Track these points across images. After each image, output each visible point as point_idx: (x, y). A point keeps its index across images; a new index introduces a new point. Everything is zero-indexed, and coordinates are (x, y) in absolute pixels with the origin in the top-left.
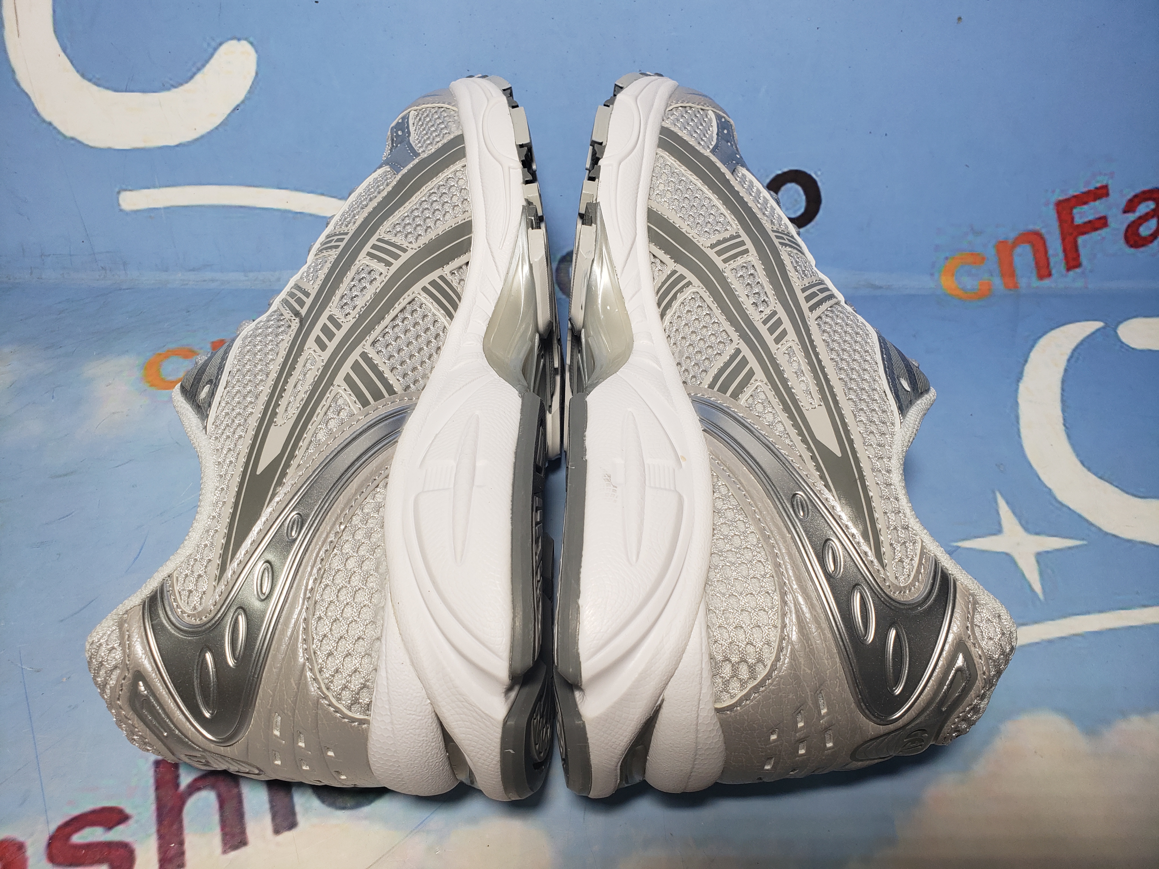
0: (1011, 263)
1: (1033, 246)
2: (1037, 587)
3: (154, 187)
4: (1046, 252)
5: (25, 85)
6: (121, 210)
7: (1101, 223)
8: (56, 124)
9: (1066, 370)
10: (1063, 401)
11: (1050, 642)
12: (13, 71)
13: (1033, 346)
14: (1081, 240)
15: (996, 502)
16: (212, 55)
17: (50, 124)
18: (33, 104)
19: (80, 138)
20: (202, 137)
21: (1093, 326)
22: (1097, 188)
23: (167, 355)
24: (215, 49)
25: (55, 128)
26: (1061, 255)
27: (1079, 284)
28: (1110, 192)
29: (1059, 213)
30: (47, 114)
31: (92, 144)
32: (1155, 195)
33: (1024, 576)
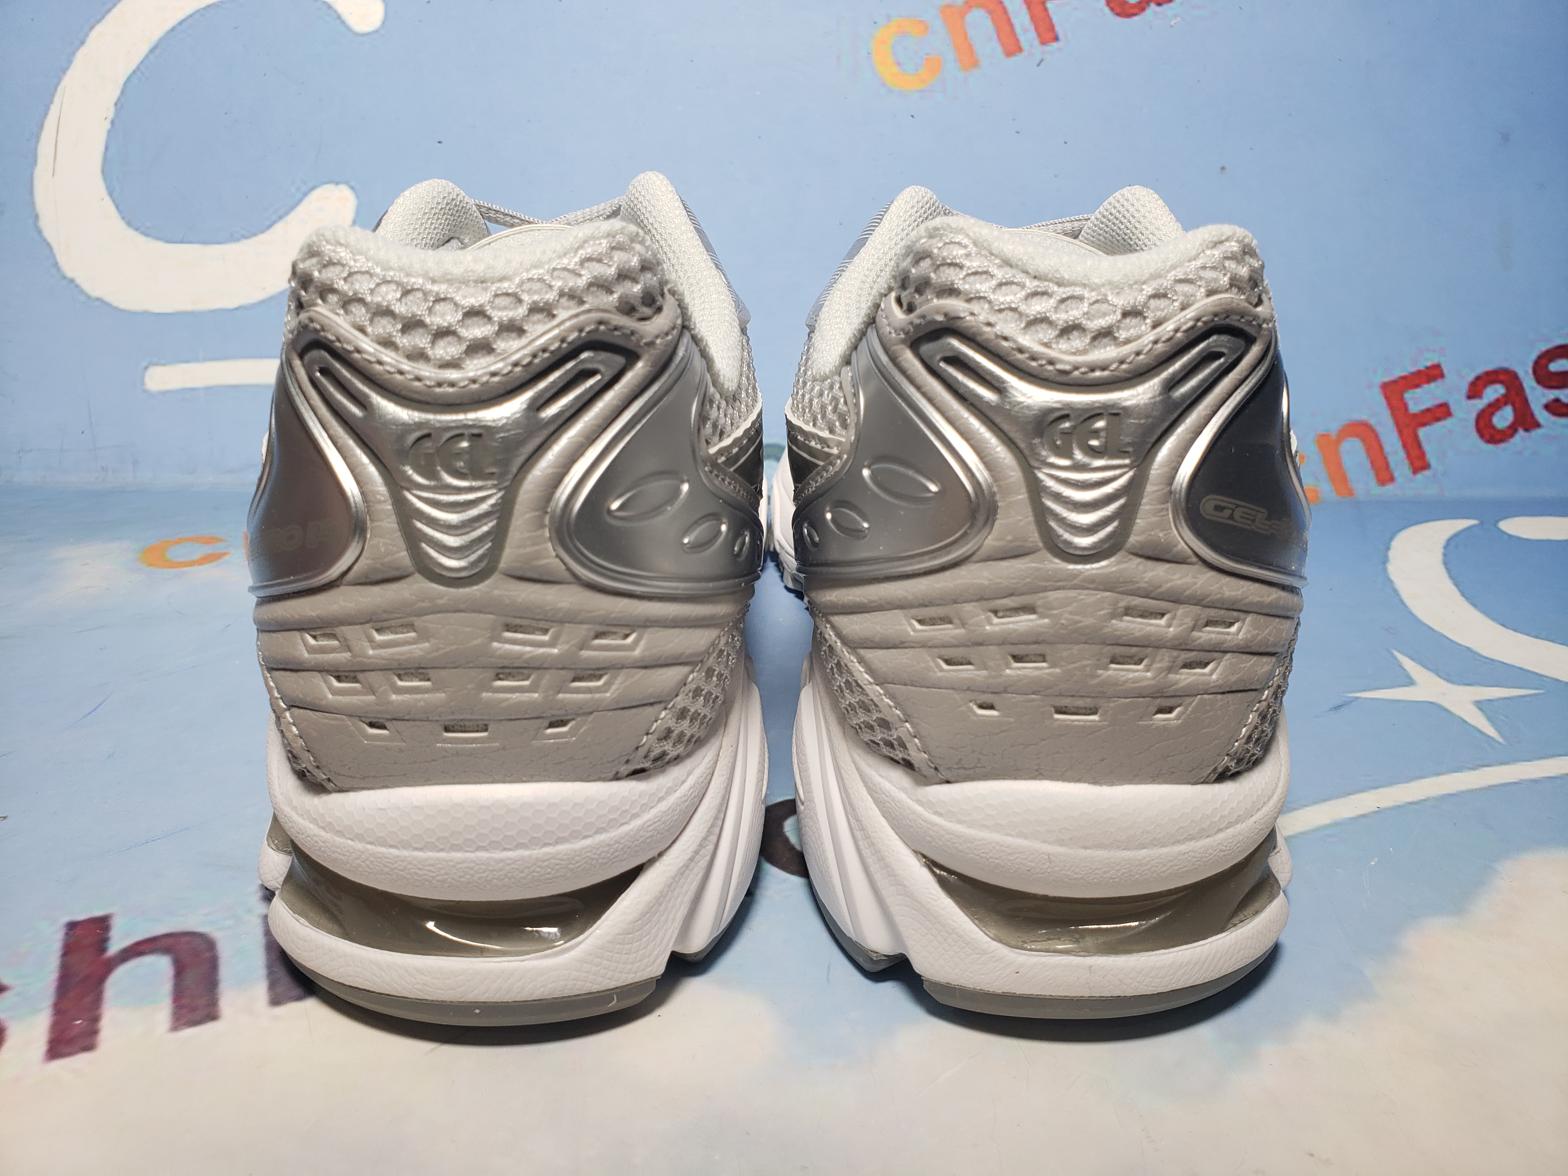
0: (1339, 465)
1: (1364, 440)
2: (1491, 731)
3: (196, 360)
4: (1381, 448)
5: (49, 234)
6: (145, 391)
7: (1442, 412)
8: (79, 281)
12: (37, 217)
14: (1423, 433)
15: (1395, 658)
16: (300, 201)
17: (72, 281)
18: (54, 257)
19: (108, 298)
20: (272, 298)
21: (1462, 524)
22: (1427, 368)
23: (180, 541)
24: (305, 194)
25: (77, 286)
26: (1402, 454)
27: (1433, 490)
28: (1445, 371)
29: (1387, 398)
30: (69, 268)
31: (122, 306)
32: (1502, 377)
33: (1464, 721)
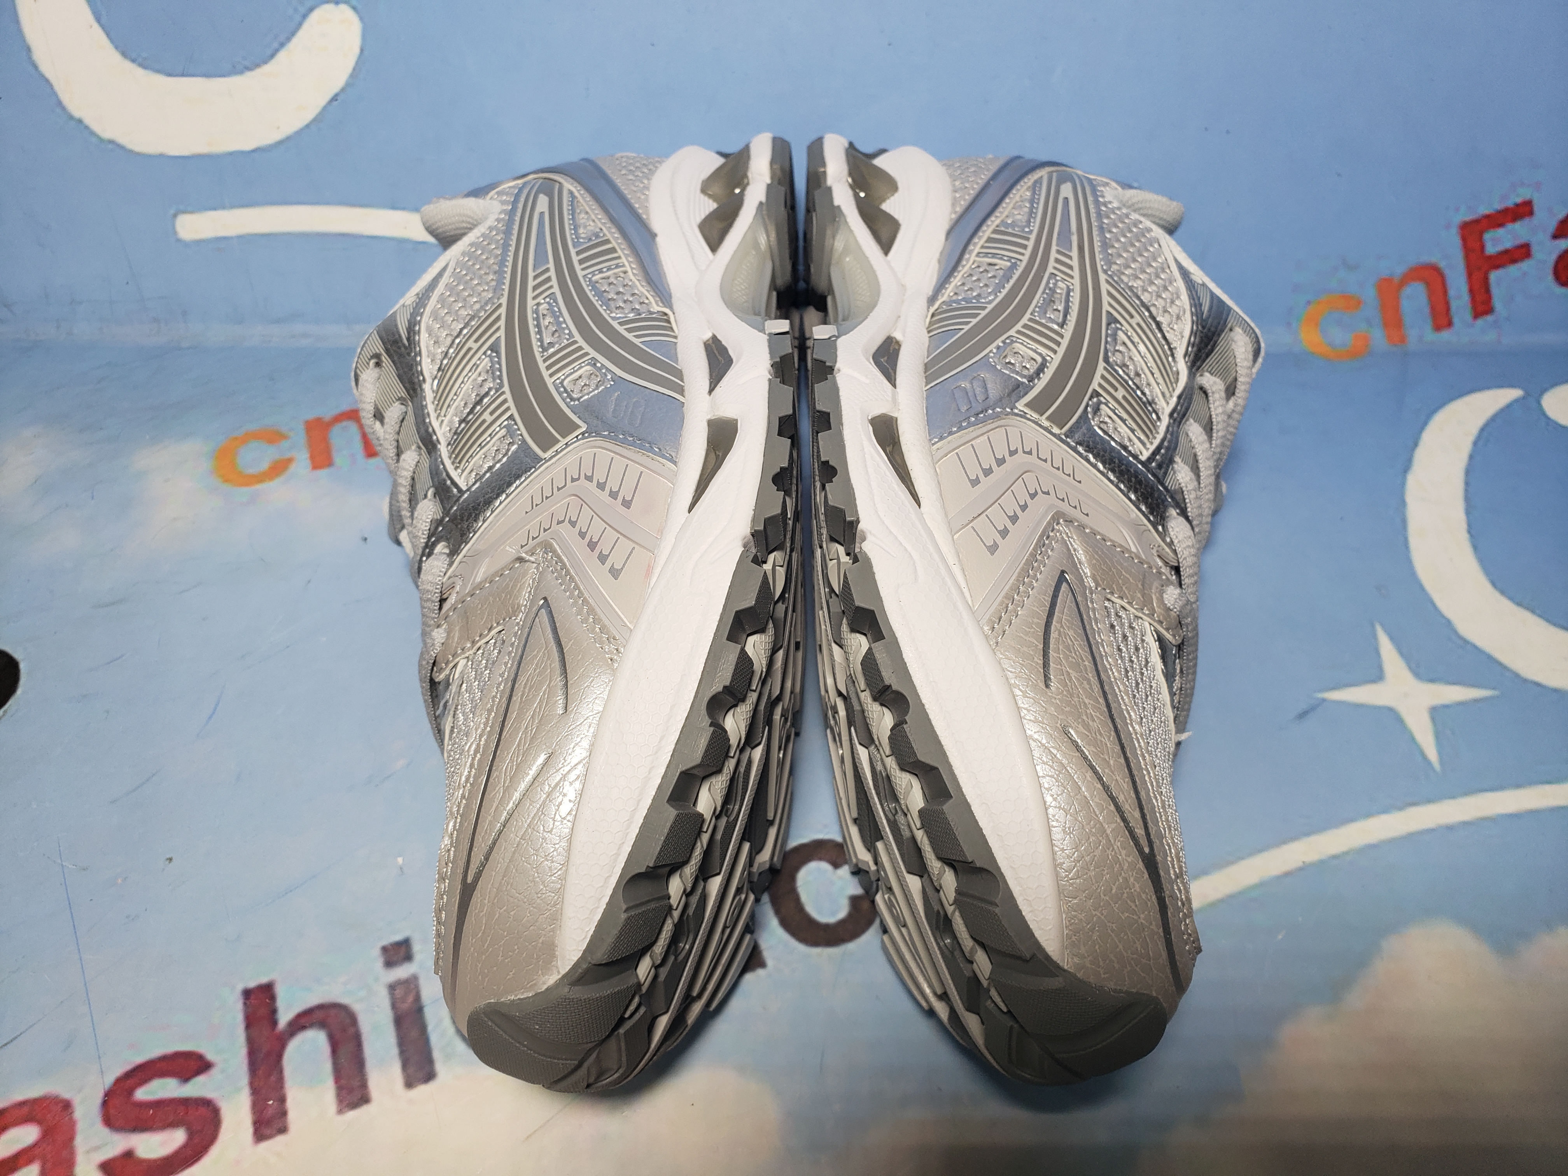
0: (1397, 309)
1: (1428, 284)
2: (1432, 754)
3: (223, 207)
4: (1445, 292)
5: (46, 68)
6: (179, 240)
7: (1522, 252)
8: (88, 121)
9: (1471, 457)
10: (1468, 499)
11: (1450, 827)
12: (29, 49)
13: (1425, 424)
14: (1494, 276)
15: (1375, 636)
16: (300, 25)
17: (80, 121)
18: (55, 94)
19: (122, 140)
20: (288, 139)
21: (1507, 396)
22: (1517, 205)
23: (246, 439)
24: (305, 16)
25: (87, 127)
26: (1466, 297)
27: (1491, 336)
28: (1536, 208)
29: (1464, 239)
30: (76, 108)
31: (137, 148)
33: (1413, 739)
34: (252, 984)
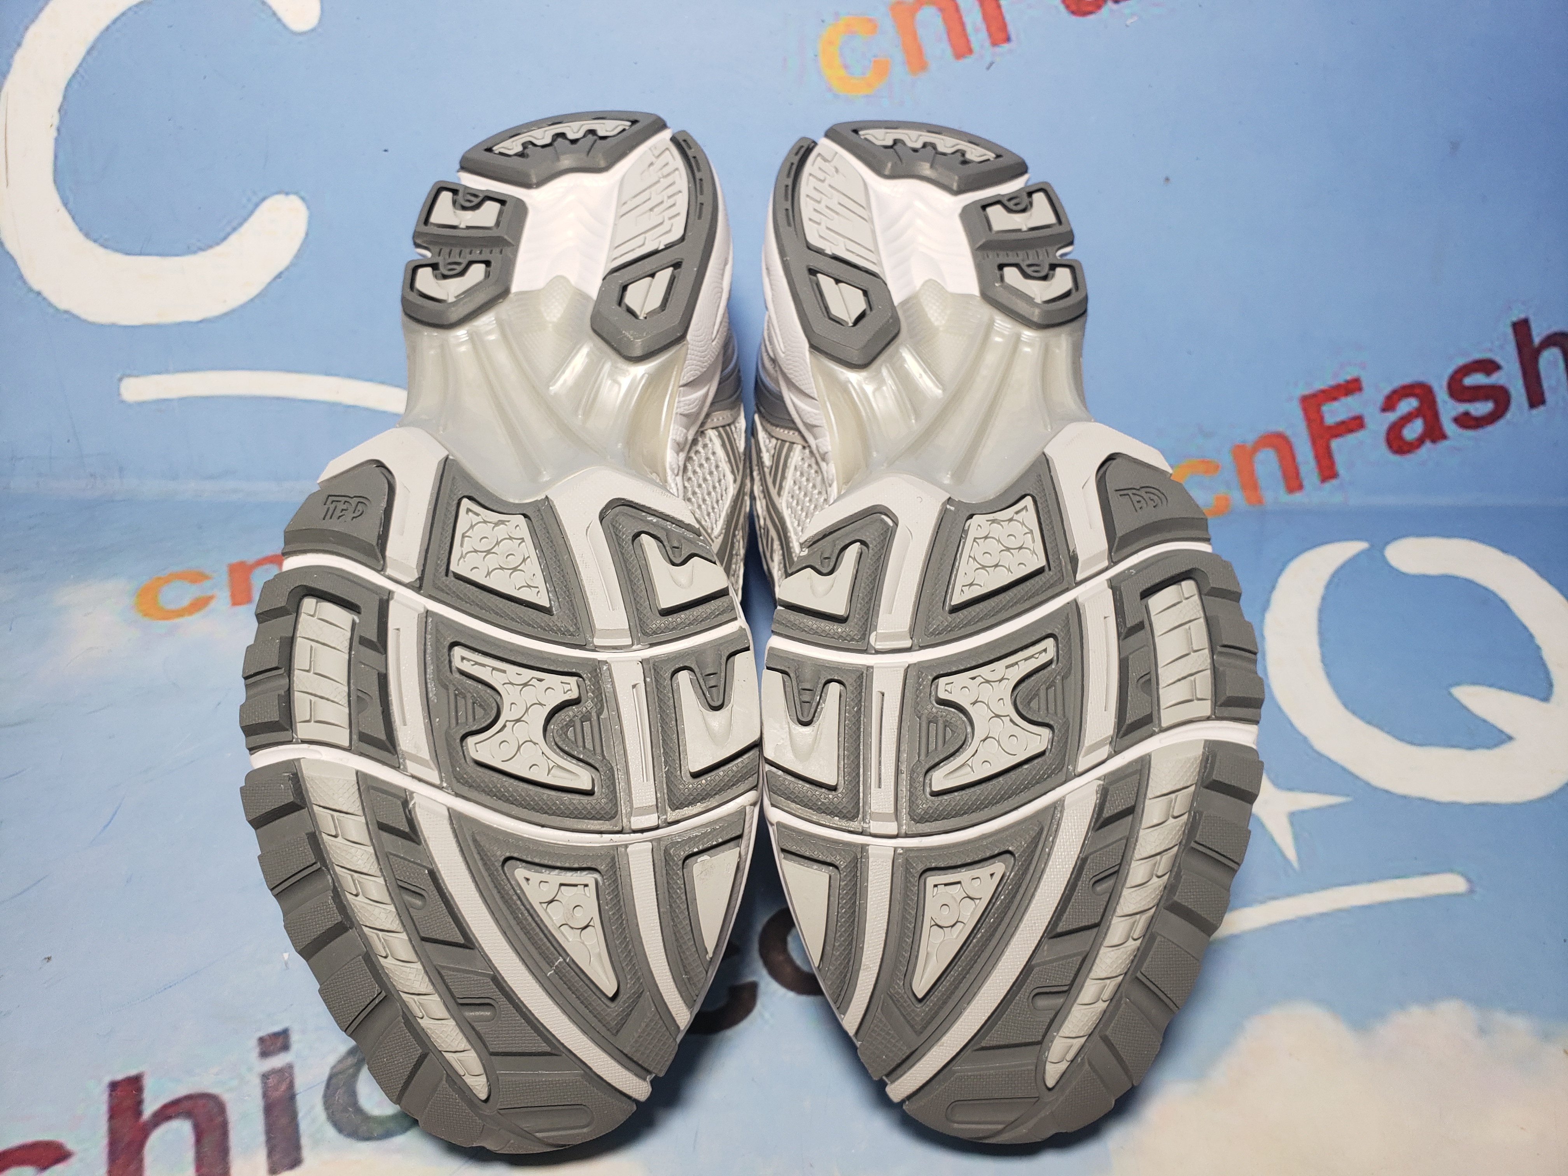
0: (1252, 473)
1: (1278, 451)
2: (1291, 853)
3: (167, 372)
4: (1293, 458)
6: (123, 402)
7: (1356, 424)
8: (47, 293)
9: (1324, 599)
10: (1322, 633)
11: (1308, 919)
13: (1281, 571)
14: (1335, 444)
16: (251, 213)
17: (39, 294)
18: (18, 269)
19: (76, 311)
20: (233, 311)
21: (1354, 547)
22: (1347, 382)
23: (168, 580)
24: (257, 205)
25: (44, 299)
26: (1313, 463)
27: (1338, 499)
28: (1364, 385)
29: (1305, 410)
30: (36, 280)
31: (91, 318)
32: (1418, 391)
33: (1272, 840)
34: (120, 1076)
